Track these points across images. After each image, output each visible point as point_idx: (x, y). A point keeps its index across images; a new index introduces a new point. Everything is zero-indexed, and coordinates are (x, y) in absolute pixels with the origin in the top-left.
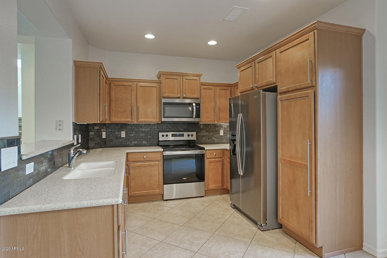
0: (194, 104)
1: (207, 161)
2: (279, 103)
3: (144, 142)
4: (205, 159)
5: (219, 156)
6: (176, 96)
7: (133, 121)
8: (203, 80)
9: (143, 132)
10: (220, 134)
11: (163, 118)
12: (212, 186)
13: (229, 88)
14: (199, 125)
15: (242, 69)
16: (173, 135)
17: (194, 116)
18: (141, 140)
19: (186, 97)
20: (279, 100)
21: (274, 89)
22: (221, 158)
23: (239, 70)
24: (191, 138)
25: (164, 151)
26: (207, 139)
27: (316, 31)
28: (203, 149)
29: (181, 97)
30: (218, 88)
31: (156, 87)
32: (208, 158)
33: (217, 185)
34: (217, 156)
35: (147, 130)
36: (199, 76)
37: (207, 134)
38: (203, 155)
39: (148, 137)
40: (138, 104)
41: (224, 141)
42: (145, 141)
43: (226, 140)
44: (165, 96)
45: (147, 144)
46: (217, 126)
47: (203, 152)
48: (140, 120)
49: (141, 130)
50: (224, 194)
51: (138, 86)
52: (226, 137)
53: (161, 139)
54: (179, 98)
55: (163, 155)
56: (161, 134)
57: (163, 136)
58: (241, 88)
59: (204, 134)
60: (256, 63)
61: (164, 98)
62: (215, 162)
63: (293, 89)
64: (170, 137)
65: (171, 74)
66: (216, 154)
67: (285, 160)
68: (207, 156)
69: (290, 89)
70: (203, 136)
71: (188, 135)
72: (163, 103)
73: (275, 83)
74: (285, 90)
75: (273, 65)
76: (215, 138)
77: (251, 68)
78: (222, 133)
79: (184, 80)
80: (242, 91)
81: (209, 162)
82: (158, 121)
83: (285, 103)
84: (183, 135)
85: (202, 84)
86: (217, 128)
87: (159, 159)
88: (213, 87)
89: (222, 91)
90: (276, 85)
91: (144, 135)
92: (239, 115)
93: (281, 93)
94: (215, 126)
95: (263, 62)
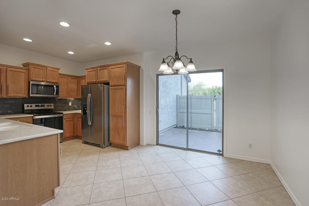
0: (55, 86)
1: (64, 121)
2: (110, 90)
3: (9, 112)
4: (63, 119)
5: (72, 117)
6: (41, 80)
7: (2, 95)
8: (61, 72)
9: (8, 104)
10: (69, 105)
11: (31, 94)
12: (67, 135)
13: (77, 79)
14: (55, 99)
15: (89, 70)
16: (36, 106)
17: (55, 94)
18: (6, 110)
19: (49, 81)
20: (110, 89)
21: (108, 84)
22: (73, 118)
23: (86, 70)
24: (49, 108)
25: (34, 116)
26: (61, 108)
27: (126, 64)
28: (62, 113)
29: (45, 81)
30: (70, 78)
31: (25, 72)
32: (65, 119)
33: (71, 134)
34: (70, 117)
35: (12, 102)
36: (58, 69)
37: (60, 105)
38: (62, 117)
39: (13, 107)
40: (8, 84)
41: (72, 109)
42: (10, 110)
43: (73, 108)
44: (33, 80)
45: (12, 113)
46: (68, 100)
47: (61, 115)
48: (9, 95)
49: (7, 102)
50: (74, 139)
51: (8, 70)
52: (73, 106)
53: (26, 108)
54: (43, 81)
55: (33, 119)
56: (25, 105)
57: (28, 106)
58: (88, 80)
59: (59, 105)
60: (98, 70)
61: (32, 80)
62: (69, 121)
63: (117, 85)
64: (34, 107)
65: (38, 65)
66: (70, 116)
67: (113, 115)
68: (64, 117)
69: (116, 85)
70: (58, 106)
71: (48, 106)
72: (31, 84)
73: (108, 81)
74: (113, 85)
75: (107, 73)
76: (66, 107)
77: (95, 71)
78: (70, 104)
79: (48, 70)
80: (88, 82)
81: (66, 121)
82: (26, 96)
83: (113, 91)
84: (44, 106)
85: (60, 74)
86: (67, 101)
87: (30, 121)
88: (67, 77)
89: (72, 80)
90: (109, 82)
91: (9, 106)
92: (89, 94)
93: (111, 86)
94: (66, 100)
95: (102, 70)
